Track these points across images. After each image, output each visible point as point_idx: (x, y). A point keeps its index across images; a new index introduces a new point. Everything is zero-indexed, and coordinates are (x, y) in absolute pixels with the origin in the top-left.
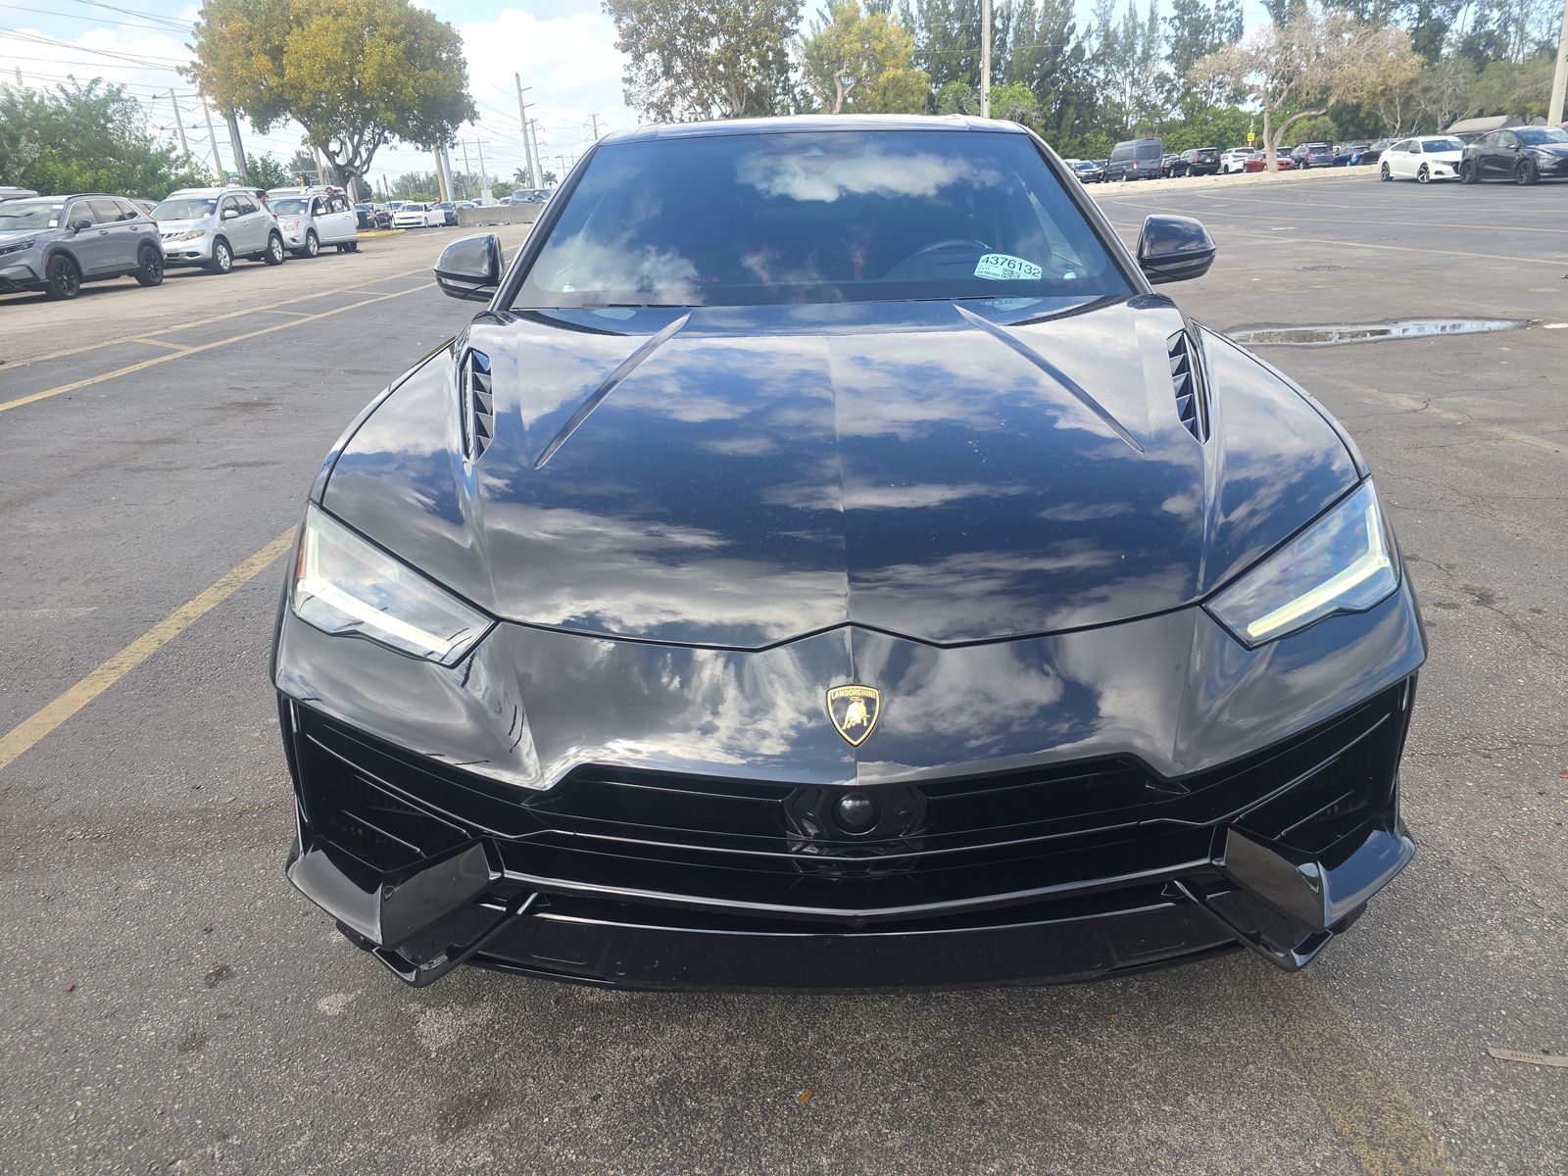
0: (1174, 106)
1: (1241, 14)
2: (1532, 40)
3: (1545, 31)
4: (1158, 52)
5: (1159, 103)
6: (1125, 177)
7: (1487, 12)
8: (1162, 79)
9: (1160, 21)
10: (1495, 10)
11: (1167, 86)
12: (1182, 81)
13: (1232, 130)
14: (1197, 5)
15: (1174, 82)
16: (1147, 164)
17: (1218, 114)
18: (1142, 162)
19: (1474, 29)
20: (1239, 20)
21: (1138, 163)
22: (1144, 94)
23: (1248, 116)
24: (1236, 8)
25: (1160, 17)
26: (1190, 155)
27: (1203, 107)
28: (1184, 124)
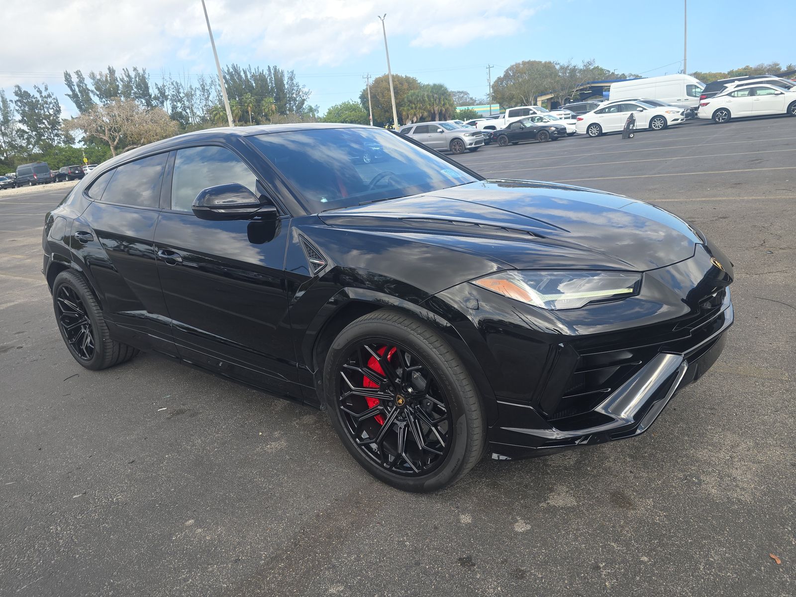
0: (34, 146)
1: (57, 100)
2: (198, 116)
3: (202, 112)
4: (14, 118)
5: (24, 145)
6: (30, 184)
7: (175, 103)
8: (21, 133)
9: (9, 102)
10: (179, 103)
11: (26, 136)
12: (34, 133)
13: (73, 157)
14: (30, 95)
15: (29, 134)
16: (42, 176)
17: (61, 150)
18: (38, 175)
19: (173, 111)
20: (57, 104)
21: (36, 176)
22: (12, 140)
23: (79, 150)
24: (53, 98)
25: (8, 100)
26: (63, 170)
27: (51, 146)
28: (43, 155)
